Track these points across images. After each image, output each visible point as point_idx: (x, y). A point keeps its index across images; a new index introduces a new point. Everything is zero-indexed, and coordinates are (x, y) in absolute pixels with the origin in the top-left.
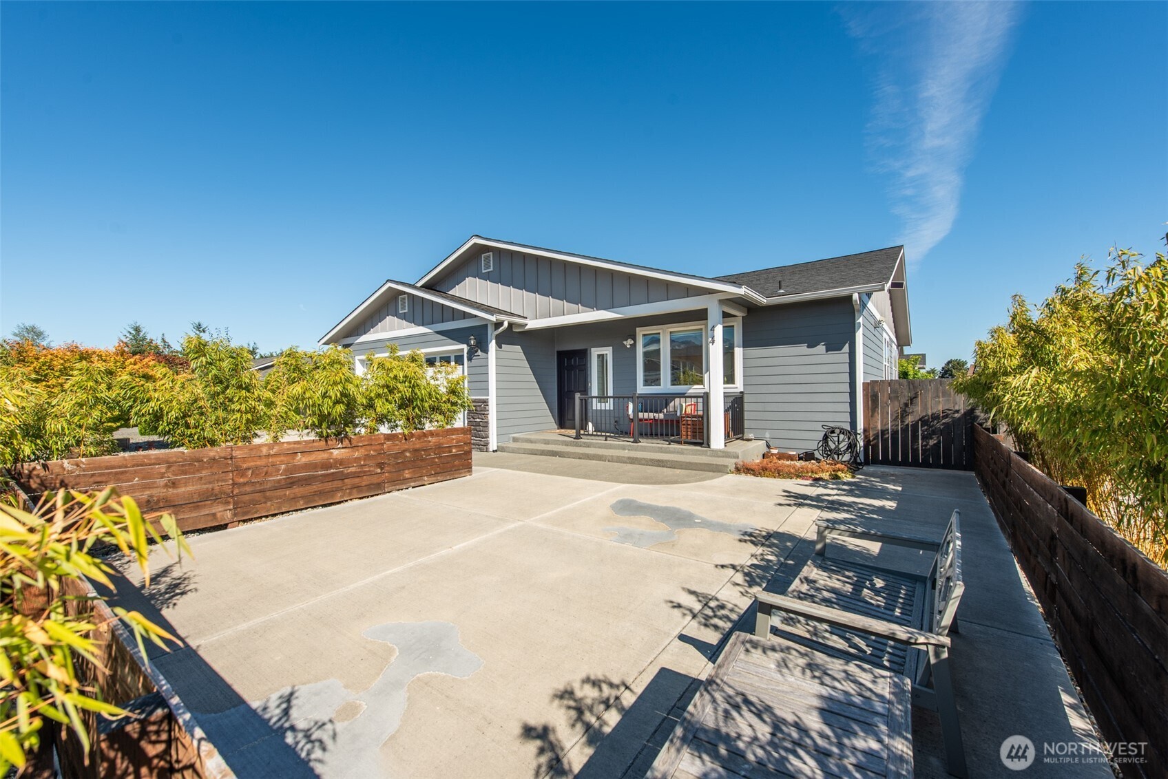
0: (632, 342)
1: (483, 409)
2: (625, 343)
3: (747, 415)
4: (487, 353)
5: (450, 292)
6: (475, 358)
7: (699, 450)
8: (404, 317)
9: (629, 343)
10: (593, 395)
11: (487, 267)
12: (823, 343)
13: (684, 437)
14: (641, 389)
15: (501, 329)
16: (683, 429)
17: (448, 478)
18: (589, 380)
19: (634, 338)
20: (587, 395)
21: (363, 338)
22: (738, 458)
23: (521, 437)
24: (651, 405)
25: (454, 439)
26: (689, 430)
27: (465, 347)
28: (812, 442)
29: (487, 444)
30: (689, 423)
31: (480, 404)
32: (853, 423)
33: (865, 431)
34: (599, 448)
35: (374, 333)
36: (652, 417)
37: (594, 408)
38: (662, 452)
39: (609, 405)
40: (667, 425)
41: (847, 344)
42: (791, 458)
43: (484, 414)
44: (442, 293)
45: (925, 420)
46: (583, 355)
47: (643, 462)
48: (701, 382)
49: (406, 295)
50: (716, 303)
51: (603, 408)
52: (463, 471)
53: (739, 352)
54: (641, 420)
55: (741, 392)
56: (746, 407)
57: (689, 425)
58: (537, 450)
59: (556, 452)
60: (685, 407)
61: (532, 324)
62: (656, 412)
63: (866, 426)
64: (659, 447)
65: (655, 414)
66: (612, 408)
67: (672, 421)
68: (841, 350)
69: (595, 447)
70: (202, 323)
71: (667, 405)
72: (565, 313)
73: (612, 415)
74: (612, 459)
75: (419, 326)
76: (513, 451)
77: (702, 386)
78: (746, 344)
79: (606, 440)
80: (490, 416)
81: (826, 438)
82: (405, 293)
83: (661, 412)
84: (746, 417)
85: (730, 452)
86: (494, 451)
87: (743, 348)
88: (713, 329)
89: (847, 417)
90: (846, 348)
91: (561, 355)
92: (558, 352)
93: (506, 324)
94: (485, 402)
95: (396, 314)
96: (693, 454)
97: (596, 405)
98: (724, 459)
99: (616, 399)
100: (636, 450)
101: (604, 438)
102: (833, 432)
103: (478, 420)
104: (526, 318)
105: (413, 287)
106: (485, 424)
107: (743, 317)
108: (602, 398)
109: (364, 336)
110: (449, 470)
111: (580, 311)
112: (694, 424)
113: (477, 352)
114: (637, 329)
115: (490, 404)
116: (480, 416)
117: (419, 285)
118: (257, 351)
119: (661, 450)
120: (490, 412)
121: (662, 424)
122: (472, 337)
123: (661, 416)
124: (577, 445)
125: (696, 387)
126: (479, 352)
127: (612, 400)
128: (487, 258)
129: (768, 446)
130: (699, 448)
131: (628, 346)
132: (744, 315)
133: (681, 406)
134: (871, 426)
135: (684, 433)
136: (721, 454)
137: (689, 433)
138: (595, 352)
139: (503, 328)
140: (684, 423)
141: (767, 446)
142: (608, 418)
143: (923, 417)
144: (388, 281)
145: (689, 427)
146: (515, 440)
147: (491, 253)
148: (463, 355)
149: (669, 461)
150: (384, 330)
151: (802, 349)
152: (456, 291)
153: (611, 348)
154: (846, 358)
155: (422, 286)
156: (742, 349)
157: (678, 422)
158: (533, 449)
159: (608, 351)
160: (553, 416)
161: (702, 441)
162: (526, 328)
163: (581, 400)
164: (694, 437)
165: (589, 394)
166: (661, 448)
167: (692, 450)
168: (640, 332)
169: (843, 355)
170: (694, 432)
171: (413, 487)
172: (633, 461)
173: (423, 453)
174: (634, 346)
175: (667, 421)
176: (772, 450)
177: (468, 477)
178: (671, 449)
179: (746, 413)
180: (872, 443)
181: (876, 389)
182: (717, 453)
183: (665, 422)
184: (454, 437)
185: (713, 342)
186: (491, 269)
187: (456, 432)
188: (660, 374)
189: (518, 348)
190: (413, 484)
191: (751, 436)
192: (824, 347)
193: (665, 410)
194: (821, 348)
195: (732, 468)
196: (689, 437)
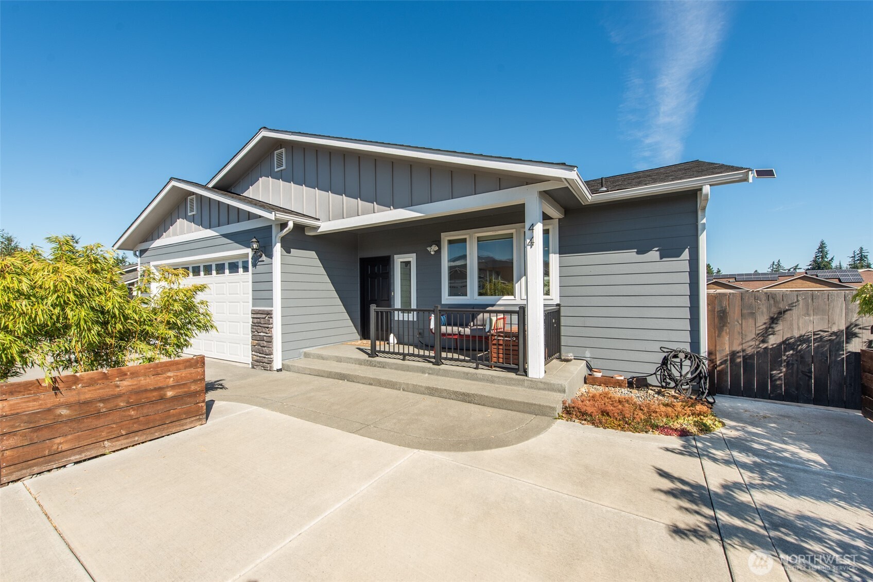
0: (437, 248)
1: (267, 322)
2: (429, 249)
3: (563, 331)
4: (272, 259)
5: (245, 194)
6: (259, 263)
7: (512, 379)
8: (192, 220)
9: (433, 249)
10: (395, 307)
11: (280, 165)
12: (656, 249)
13: (495, 360)
14: (447, 299)
15: (286, 231)
16: (494, 349)
17: (157, 435)
18: (392, 289)
19: (438, 244)
20: (389, 306)
21: (158, 243)
22: (564, 392)
23: (313, 352)
24: (455, 318)
25: (170, 377)
26: (501, 351)
27: (249, 251)
28: (648, 366)
29: (270, 362)
30: (501, 342)
31: (264, 316)
32: (695, 343)
33: (710, 353)
34: (396, 369)
35: (166, 237)
36: (457, 333)
37: (396, 318)
38: (467, 379)
39: (412, 317)
40: (474, 341)
41: (687, 250)
42: (619, 384)
43: (268, 328)
44: (237, 195)
45: (789, 343)
46: (386, 262)
47: (444, 394)
48: (511, 292)
49: (194, 196)
50: (536, 196)
51: (406, 319)
52: (188, 420)
53: (554, 259)
54: (444, 335)
55: (558, 305)
56: (563, 321)
57: (501, 345)
58: (324, 371)
59: (344, 374)
60: (497, 322)
61: (326, 226)
62: (461, 325)
63: (711, 348)
64: (464, 373)
65: (460, 329)
66: (415, 319)
67: (480, 337)
68: (679, 256)
69: (391, 368)
70: (75, 235)
71: (474, 317)
72: (360, 214)
73: (416, 326)
74: (407, 388)
75: (206, 229)
76: (300, 371)
77: (512, 297)
78: (563, 251)
79: (404, 359)
80: (274, 330)
81: (665, 362)
82: (193, 193)
83: (467, 326)
84: (562, 333)
85: (554, 384)
86: (278, 370)
87: (560, 254)
88: (531, 228)
89: (687, 337)
90: (686, 254)
91: (363, 261)
92: (360, 259)
93: (291, 225)
94: (269, 314)
95: (186, 217)
96: (506, 384)
97: (398, 316)
98: (546, 392)
99: (421, 313)
100: (437, 375)
101: (401, 357)
102: (676, 356)
103: (262, 334)
104: (319, 220)
105: (205, 187)
106: (269, 339)
107: (559, 219)
108: (406, 309)
109: (158, 240)
110: (160, 423)
111: (376, 211)
112: (507, 344)
113: (261, 256)
114: (442, 234)
115: (274, 316)
116: (264, 330)
117: (210, 185)
118: (126, 260)
119: (466, 376)
120: (274, 325)
121: (468, 341)
122: (254, 240)
123: (468, 331)
124: (371, 364)
125: (505, 297)
126: (264, 258)
127: (415, 313)
128: (280, 155)
129: (590, 369)
130: (512, 375)
131: (432, 253)
132: (561, 216)
133: (491, 320)
134: (718, 348)
135: (495, 355)
136: (542, 386)
137: (501, 355)
138: (398, 260)
139: (287, 229)
140: (494, 342)
141: (587, 366)
142: (411, 330)
143: (787, 339)
144: (171, 179)
145: (501, 347)
146: (307, 355)
147: (283, 149)
148: (248, 261)
149: (476, 395)
150: (175, 234)
151: (630, 255)
152: (250, 193)
153: (415, 254)
154: (686, 266)
155: (214, 187)
156: (558, 255)
157: (487, 338)
158: (319, 370)
159: (412, 258)
160: (355, 326)
161: (517, 367)
162: (319, 231)
163: (377, 313)
164: (507, 360)
165: (392, 306)
166: (467, 374)
167: (505, 378)
168: (446, 237)
169: (682, 262)
170: (507, 354)
171: (76, 463)
172: (432, 392)
173: (102, 405)
174: (438, 252)
175: (474, 337)
176: (595, 373)
177: (199, 427)
178: (479, 376)
179: (562, 328)
180: (718, 369)
181: (725, 303)
182: (536, 385)
183: (472, 337)
184: (169, 374)
185: (532, 244)
186: (284, 167)
187: (174, 367)
188: (466, 282)
189: (313, 254)
190: (77, 457)
191: (570, 356)
192: (658, 253)
193: (472, 323)
194: (654, 254)
195: (559, 409)
196: (501, 360)
